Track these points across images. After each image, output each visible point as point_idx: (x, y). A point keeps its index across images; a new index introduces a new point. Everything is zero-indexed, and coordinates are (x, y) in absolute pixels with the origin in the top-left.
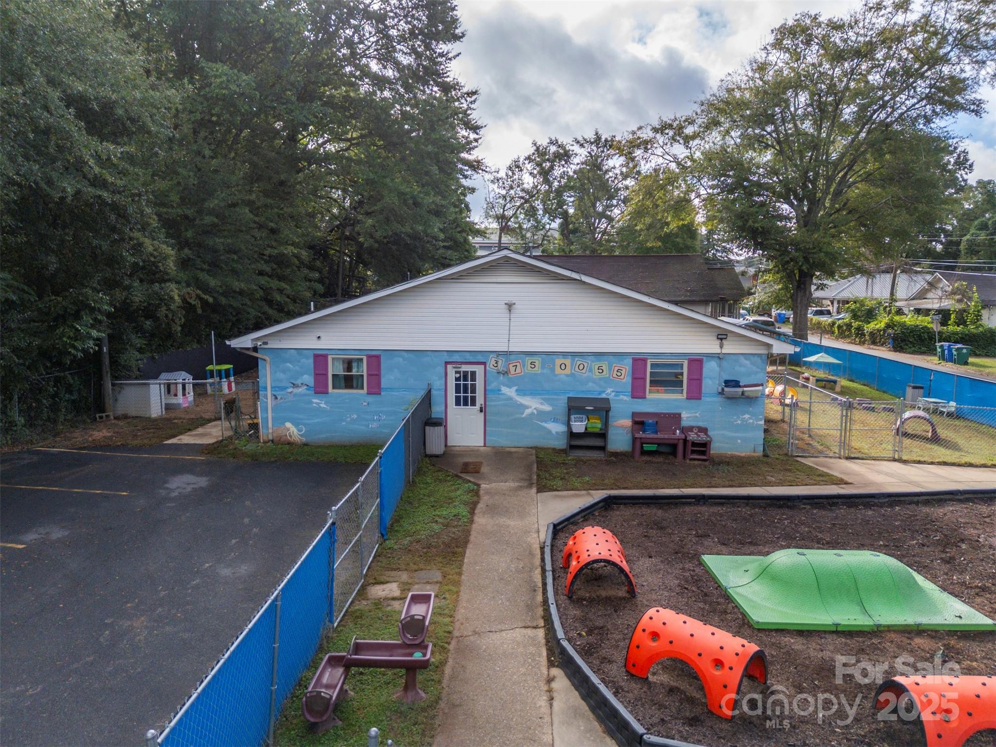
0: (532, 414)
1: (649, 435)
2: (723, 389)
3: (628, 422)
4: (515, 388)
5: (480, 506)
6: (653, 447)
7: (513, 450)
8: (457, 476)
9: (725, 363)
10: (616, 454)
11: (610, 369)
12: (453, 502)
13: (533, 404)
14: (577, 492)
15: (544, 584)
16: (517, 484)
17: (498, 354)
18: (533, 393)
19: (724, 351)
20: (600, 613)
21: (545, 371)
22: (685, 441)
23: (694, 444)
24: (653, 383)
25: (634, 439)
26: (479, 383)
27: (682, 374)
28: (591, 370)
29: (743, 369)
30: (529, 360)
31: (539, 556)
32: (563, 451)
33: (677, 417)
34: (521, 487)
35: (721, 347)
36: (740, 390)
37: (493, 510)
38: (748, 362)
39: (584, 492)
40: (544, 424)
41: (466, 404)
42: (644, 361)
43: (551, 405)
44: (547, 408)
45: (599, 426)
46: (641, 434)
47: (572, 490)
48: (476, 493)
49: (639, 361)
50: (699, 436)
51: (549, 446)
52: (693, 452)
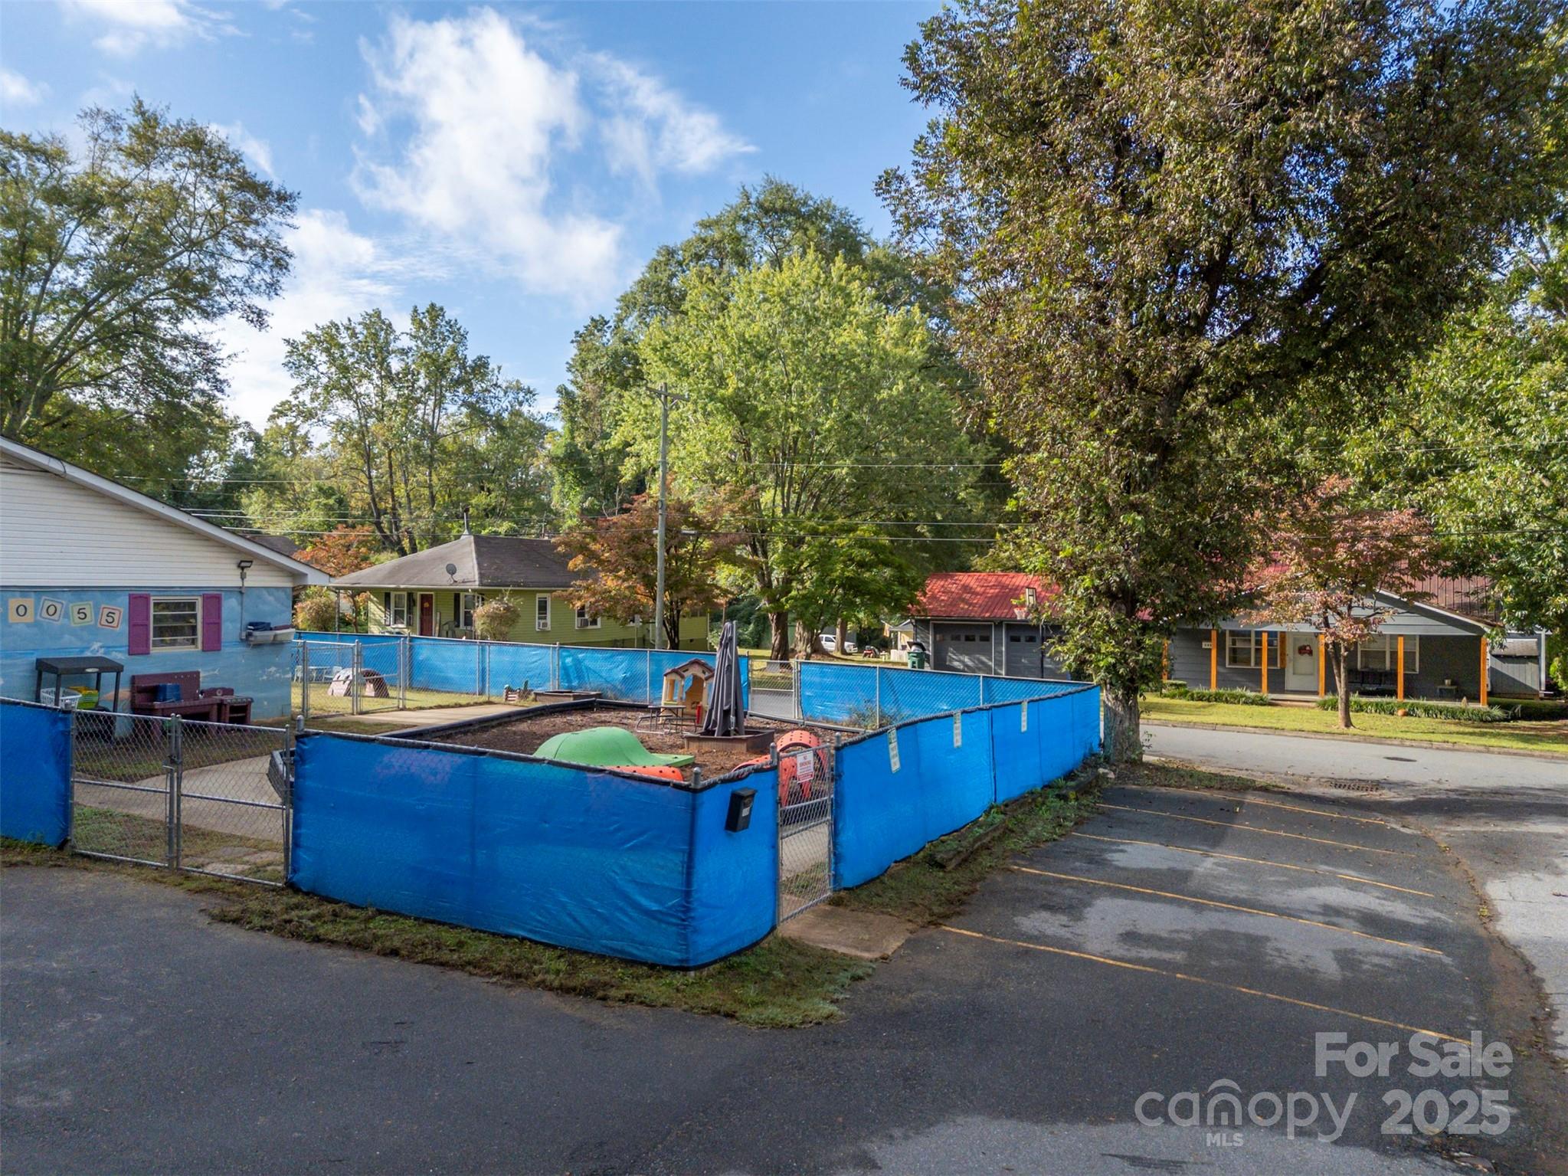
2: (249, 635)
3: (126, 692)
9: (247, 599)
11: (96, 614)
19: (246, 584)
23: (231, 708)
24: (160, 632)
27: (195, 616)
28: (66, 615)
29: (269, 607)
33: (195, 677)
35: (243, 577)
36: (272, 633)
38: (271, 599)
42: (146, 598)
45: (96, 699)
49: (138, 599)
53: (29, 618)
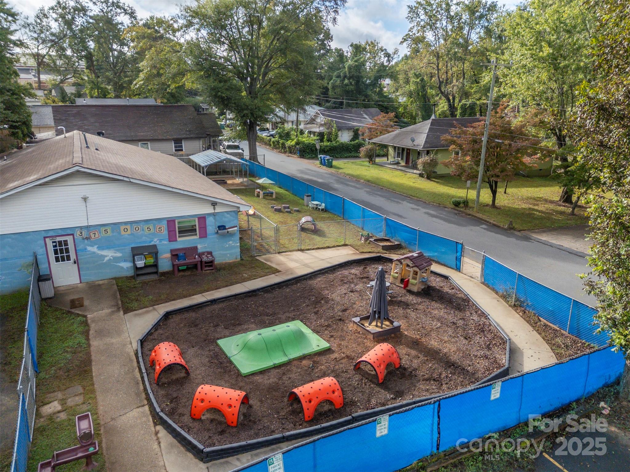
0: (110, 259)
1: (182, 262)
2: (217, 231)
3: (169, 255)
4: (96, 246)
5: (91, 332)
6: (185, 267)
7: (101, 282)
8: (69, 312)
9: (217, 217)
10: (163, 274)
11: (154, 228)
12: (73, 334)
13: (109, 254)
14: (147, 309)
15: (142, 378)
16: (110, 310)
17: (81, 228)
18: (108, 248)
19: (216, 211)
20: (174, 389)
21: (114, 234)
22: (201, 262)
23: (206, 263)
24: (180, 232)
25: (173, 265)
26: (71, 246)
27: (195, 226)
28: (143, 230)
29: (226, 219)
30: (103, 229)
31: (135, 360)
32: (132, 277)
33: (196, 248)
34: (113, 312)
35: (214, 209)
36: (226, 231)
37: (100, 333)
38: (228, 216)
39: (151, 308)
40: (118, 264)
41: (63, 260)
42: (174, 221)
43: (121, 253)
44: (119, 255)
45: (153, 261)
46: (177, 262)
47: (145, 308)
48: (86, 323)
49: (171, 222)
50: (208, 257)
51: (123, 276)
52: (206, 266)
53: (129, 232)
